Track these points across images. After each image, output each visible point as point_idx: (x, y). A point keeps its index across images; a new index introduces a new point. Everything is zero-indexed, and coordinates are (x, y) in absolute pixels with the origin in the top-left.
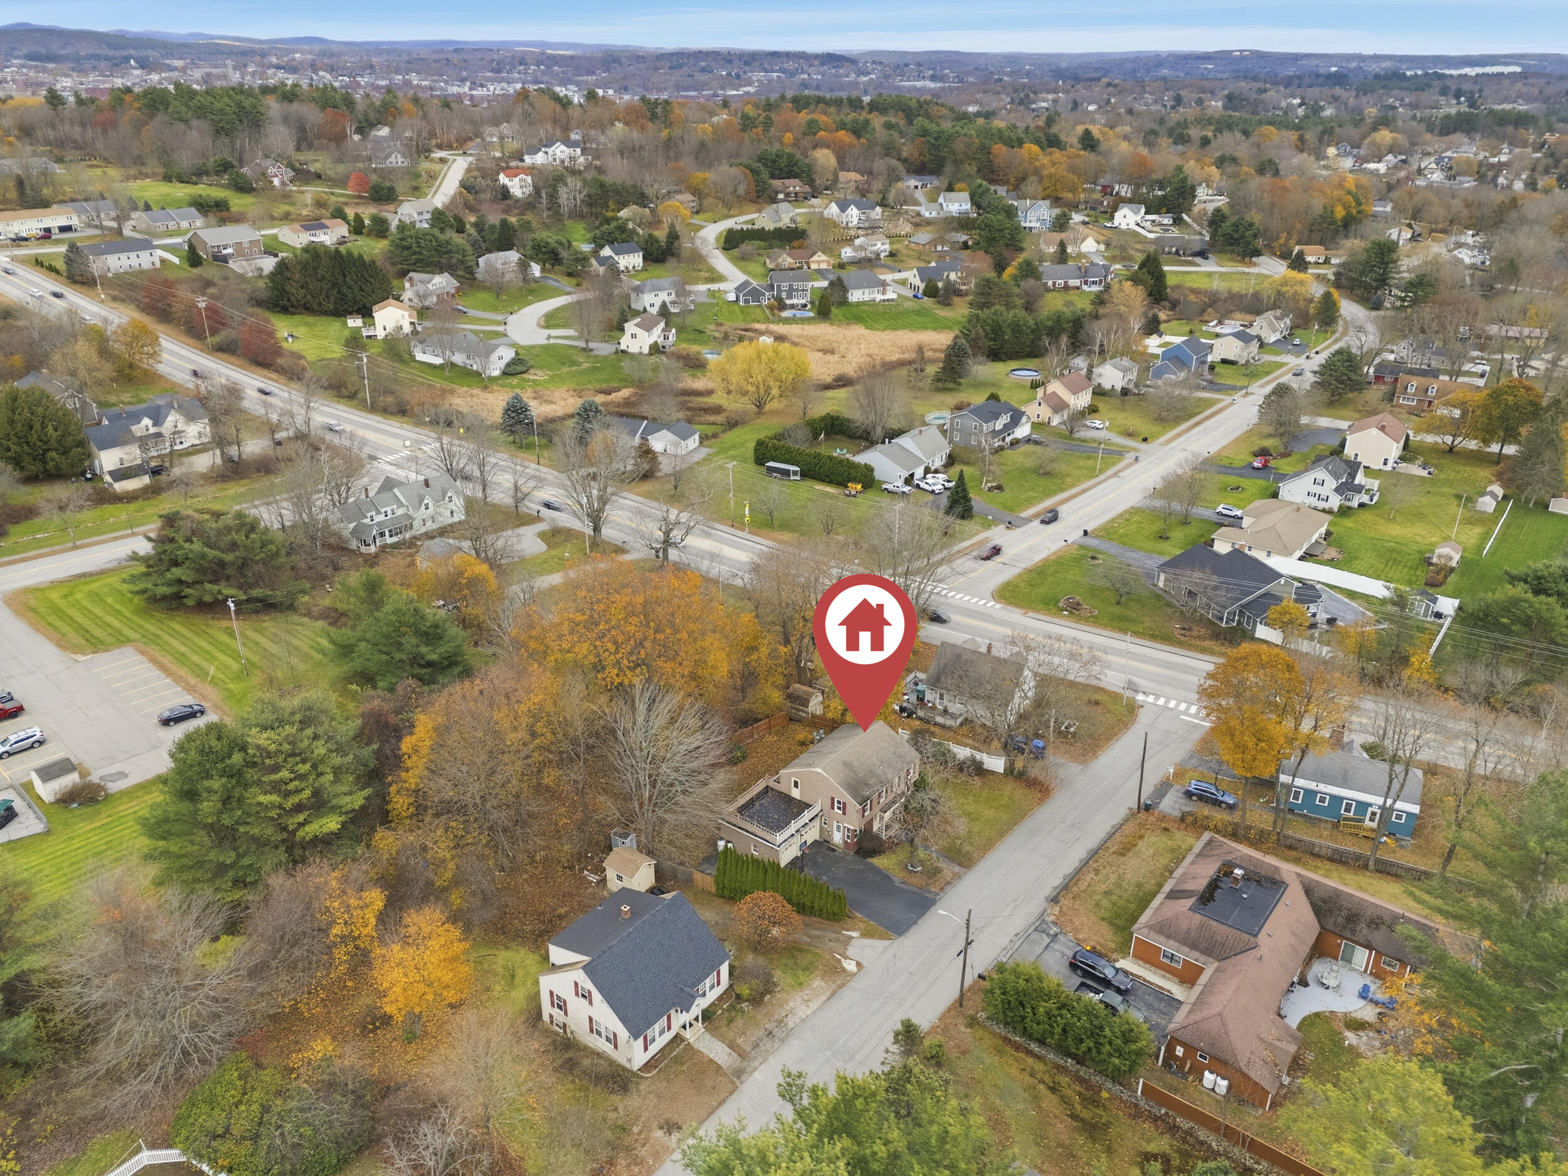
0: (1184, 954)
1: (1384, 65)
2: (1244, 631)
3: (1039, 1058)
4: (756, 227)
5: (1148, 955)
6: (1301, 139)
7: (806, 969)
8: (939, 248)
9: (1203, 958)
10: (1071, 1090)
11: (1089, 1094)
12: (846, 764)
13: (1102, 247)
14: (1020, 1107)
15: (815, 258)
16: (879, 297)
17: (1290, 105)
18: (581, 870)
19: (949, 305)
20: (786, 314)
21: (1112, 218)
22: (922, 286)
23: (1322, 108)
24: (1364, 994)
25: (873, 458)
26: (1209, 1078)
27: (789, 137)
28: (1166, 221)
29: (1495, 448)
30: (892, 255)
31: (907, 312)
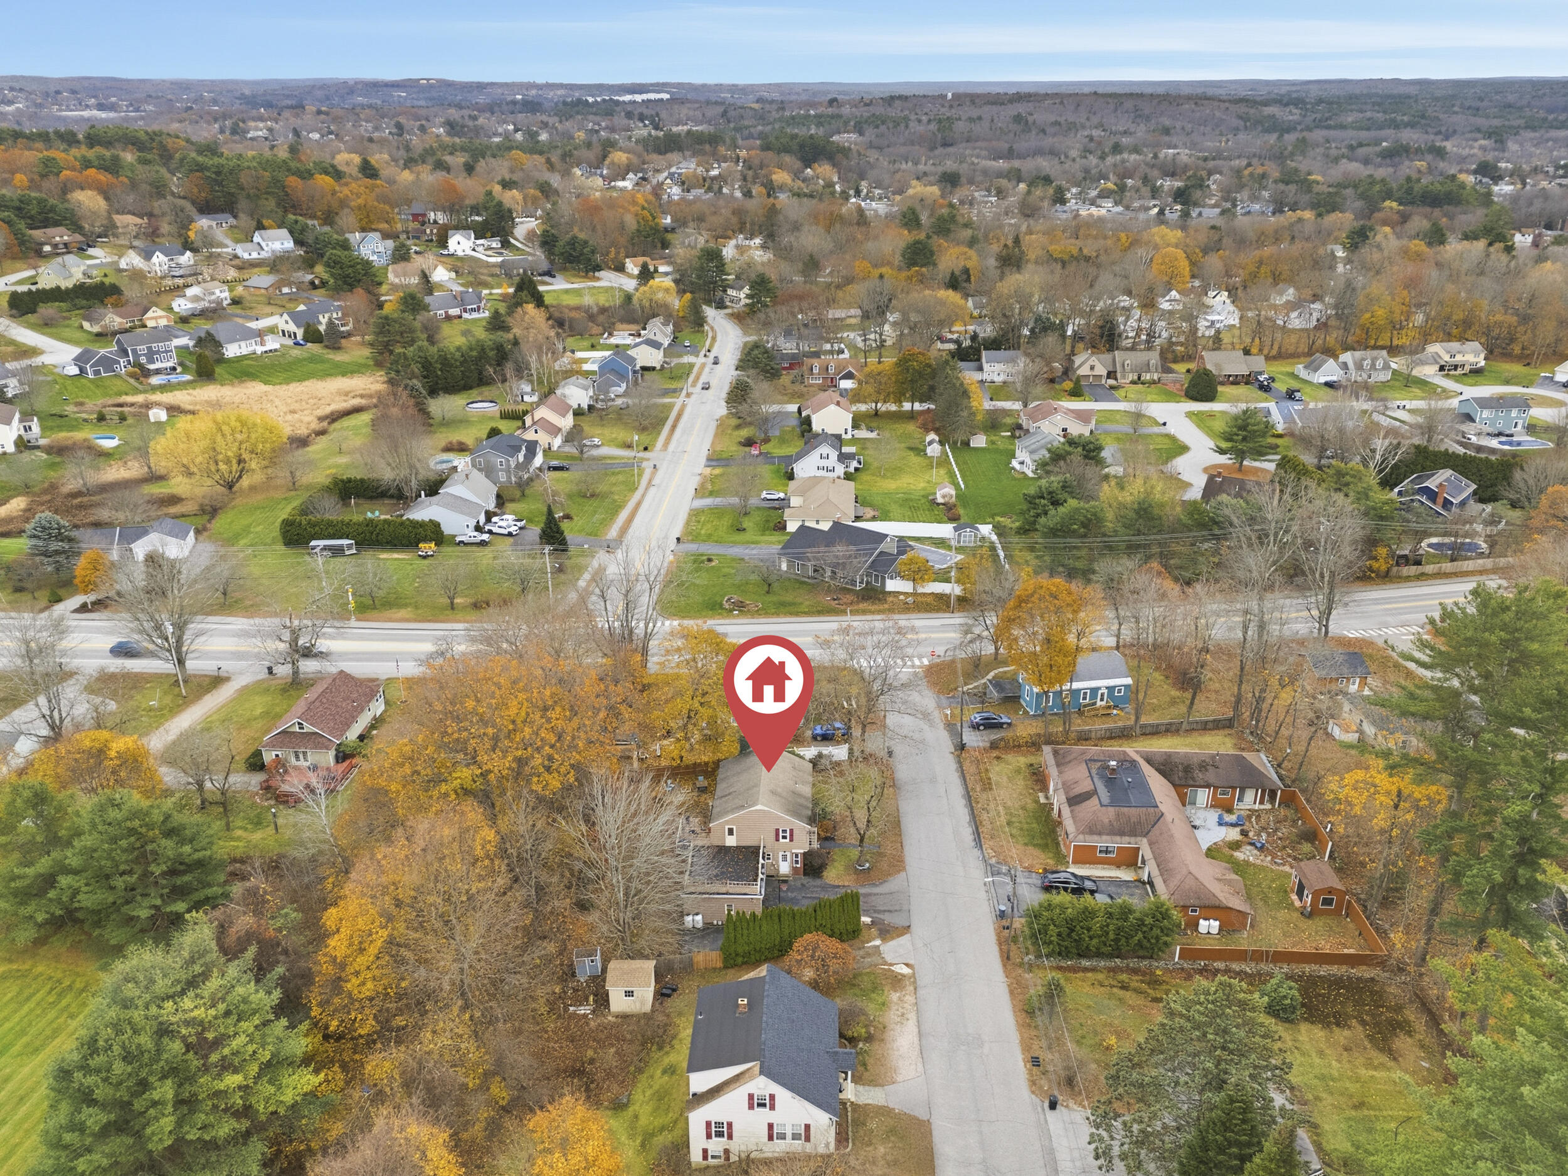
0: (1115, 843)
1: (559, 92)
2: (874, 589)
3: (1093, 970)
4: (40, 286)
5: (1086, 856)
6: (548, 161)
7: (874, 989)
8: (286, 290)
9: (1133, 840)
10: (1135, 981)
11: (1147, 978)
12: (774, 792)
13: (453, 275)
14: (1118, 1013)
15: (150, 314)
16: (259, 349)
17: (506, 131)
18: (566, 1009)
19: (339, 348)
20: (155, 380)
21: (446, 247)
22: (300, 333)
23: (537, 134)
24: (1221, 823)
25: (424, 511)
26: (1203, 925)
27: (20, 178)
28: (494, 245)
29: (907, 406)
30: (235, 302)
31: (298, 361)
